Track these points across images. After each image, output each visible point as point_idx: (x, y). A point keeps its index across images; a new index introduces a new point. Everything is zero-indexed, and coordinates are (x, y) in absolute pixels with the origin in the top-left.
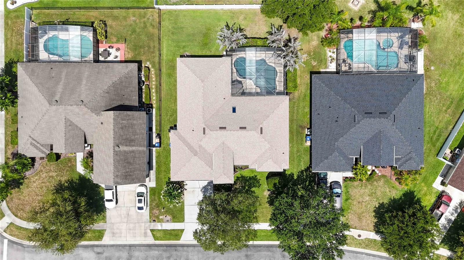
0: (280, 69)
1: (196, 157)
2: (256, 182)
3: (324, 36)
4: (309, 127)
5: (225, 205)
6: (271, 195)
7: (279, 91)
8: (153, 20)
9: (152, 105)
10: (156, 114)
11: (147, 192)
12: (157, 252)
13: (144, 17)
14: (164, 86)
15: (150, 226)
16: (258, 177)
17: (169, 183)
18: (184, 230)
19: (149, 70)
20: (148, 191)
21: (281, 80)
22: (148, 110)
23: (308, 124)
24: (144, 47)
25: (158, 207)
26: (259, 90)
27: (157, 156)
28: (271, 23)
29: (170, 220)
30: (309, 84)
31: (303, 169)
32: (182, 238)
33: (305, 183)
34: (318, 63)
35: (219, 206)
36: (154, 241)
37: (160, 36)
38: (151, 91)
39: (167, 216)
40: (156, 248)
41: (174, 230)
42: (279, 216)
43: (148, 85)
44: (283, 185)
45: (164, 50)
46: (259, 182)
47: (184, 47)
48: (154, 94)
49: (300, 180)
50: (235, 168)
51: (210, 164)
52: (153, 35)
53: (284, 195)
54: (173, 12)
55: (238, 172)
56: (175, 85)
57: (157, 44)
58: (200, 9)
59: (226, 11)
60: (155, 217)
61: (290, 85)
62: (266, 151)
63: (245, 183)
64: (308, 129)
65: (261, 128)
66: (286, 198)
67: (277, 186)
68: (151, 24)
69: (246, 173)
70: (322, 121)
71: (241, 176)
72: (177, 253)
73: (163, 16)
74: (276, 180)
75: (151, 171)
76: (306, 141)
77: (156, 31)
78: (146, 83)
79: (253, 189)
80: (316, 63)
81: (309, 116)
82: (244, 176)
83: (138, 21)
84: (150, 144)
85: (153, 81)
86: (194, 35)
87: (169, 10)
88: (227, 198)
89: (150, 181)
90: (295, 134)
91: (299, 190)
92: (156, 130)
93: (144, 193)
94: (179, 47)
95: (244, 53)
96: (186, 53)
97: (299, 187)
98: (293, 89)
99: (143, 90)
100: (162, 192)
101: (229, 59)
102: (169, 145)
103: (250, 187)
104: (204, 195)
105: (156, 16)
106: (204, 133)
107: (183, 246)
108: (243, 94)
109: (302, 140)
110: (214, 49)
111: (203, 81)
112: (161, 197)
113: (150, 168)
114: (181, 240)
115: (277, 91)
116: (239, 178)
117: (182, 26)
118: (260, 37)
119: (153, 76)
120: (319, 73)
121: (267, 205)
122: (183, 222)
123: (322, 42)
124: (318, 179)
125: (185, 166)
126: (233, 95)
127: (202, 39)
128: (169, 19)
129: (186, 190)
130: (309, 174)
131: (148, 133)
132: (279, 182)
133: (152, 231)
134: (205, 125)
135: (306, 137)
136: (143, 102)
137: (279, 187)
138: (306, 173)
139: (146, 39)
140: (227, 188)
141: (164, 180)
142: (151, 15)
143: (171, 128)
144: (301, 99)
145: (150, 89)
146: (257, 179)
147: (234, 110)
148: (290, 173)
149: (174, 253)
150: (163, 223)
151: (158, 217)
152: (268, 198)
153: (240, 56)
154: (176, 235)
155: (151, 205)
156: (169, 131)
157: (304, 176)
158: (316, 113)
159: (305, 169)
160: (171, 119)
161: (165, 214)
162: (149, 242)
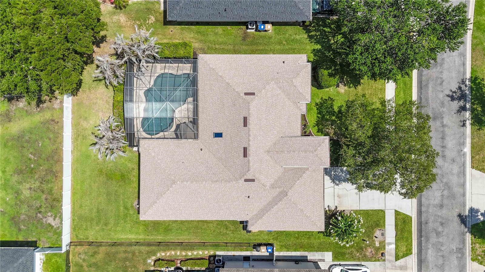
0: (159, 69)
1: (289, 194)
2: (325, 105)
3: (113, 6)
4: (244, 27)
5: (364, 150)
6: (344, 83)
7: (192, 70)
8: (85, 253)
9: (210, 257)
10: (224, 250)
11: (340, 265)
12: (430, 251)
13: (82, 266)
14: (184, 238)
15: (390, 261)
16: (318, 101)
17: (326, 233)
18: (396, 211)
19: (159, 260)
20: (338, 263)
21: (175, 66)
22: (217, 262)
23: (240, 29)
24: (126, 266)
25: (362, 248)
26: (190, 99)
27: (286, 249)
28: (93, 81)
29: (381, 232)
30: (182, 26)
31: (306, 36)
32: (409, 214)
33: (327, 33)
34: (152, 14)
35: (366, 159)
36: (413, 256)
37: (109, 243)
38: (191, 257)
39: (375, 235)
40: (423, 253)
41: (396, 226)
42: (384, 66)
43: (181, 262)
44: (331, 63)
45: (130, 237)
46: (326, 100)
47: (126, 208)
48: (195, 253)
49: (322, 39)
50: (305, 133)
51: (299, 172)
52: (107, 254)
53: (350, 58)
54: (75, 223)
55: (310, 131)
56: (182, 222)
57: (122, 249)
58: (72, 184)
59: (75, 147)
60: (376, 254)
61: (182, 52)
62: (280, 88)
63: (327, 120)
64: (247, 28)
65: (246, 94)
66: (355, 54)
67: (333, 72)
68: (92, 256)
69: (312, 119)
70: (236, 5)
71: (316, 127)
72: (431, 221)
73: (80, 239)
74: (324, 73)
75: (309, 258)
76: (266, 31)
77: (102, 249)
78: (179, 265)
79: (336, 109)
80: (152, 17)
81: (229, 26)
82: (317, 122)
84: (269, 259)
85: (176, 254)
86: (108, 194)
87: (72, 230)
88: (352, 147)
89: (324, 260)
90: (254, 47)
91: (337, 41)
92: (248, 251)
93: (342, 270)
94: (126, 216)
95: (135, 120)
96: (134, 205)
97: (332, 42)
98: (188, 48)
99: (189, 268)
100: (342, 245)
101: (142, 142)
102: (270, 232)
103: (333, 113)
104: (344, 181)
105: (80, 249)
106: (253, 180)
107: (420, 213)
108: (195, 122)
109: (265, 37)
110: (129, 165)
111: (174, 182)
112: (348, 246)
113: (304, 260)
114: (410, 215)
115: (192, 72)
116: (319, 129)
117: (95, 210)
118: (112, 98)
119: (168, 254)
120: (165, 12)
121: (359, 88)
122: (384, 212)
123: (121, 9)
124: (322, 14)
125: (302, 210)
126: (196, 137)
127: (114, 182)
128: (85, 230)
129: (336, 207)
130: (313, 27)
131: (252, 263)
132: (327, 69)
133: (397, 258)
134: (241, 178)
135: (259, 31)
136: (206, 269)
137: (335, 70)
138: (312, 31)
139: (113, 263)
140: (335, 146)
141: (322, 240)
142: (78, 256)
143: (245, 228)
144: (203, 38)
145: (188, 260)
146: (321, 103)
147: (218, 135)
148: (312, 55)
149: (431, 225)
150: (386, 242)
151: (377, 249)
152: (350, 87)
153: (139, 126)
154: (404, 222)
155: (359, 260)
156: (250, 232)
157: (316, 35)
158: (224, 14)
159: (306, 32)
160: (232, 228)
161: (372, 238)
162: (414, 263)
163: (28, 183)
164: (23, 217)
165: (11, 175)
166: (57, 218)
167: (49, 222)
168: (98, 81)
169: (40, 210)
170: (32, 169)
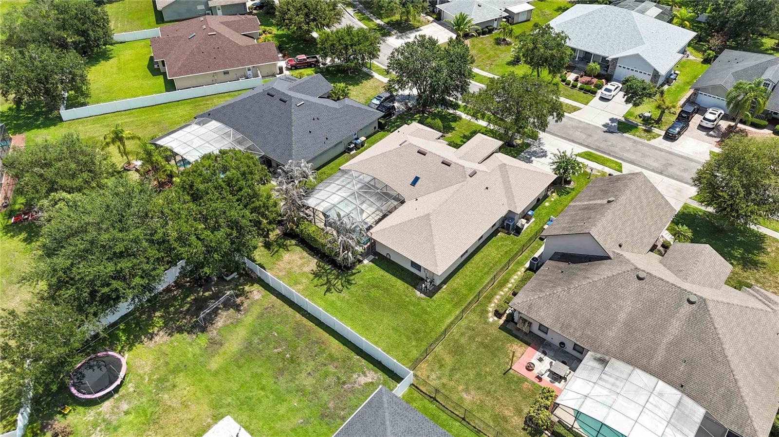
1: (505, 162)
8: (432, 370)
12: (627, 155)
13: (444, 384)
18: (575, 155)
19: (496, 311)
24: (480, 342)
36: (624, 163)
40: (624, 159)
41: (589, 160)
43: (513, 295)
45: (449, 321)
57: (456, 335)
65: (401, 144)
68: (441, 366)
70: (331, 132)
72: (598, 145)
83: (461, 388)
85: (501, 296)
94: (423, 310)
96: (418, 295)
105: (422, 374)
106: (475, 172)
111: (428, 216)
114: (585, 150)
117: (392, 332)
119: (496, 302)
125: (527, 169)
134: (466, 177)
139: (467, 352)
142: (430, 380)
149: (602, 146)
150: (600, 169)
151: (604, 175)
154: (588, 155)
158: (328, 142)
160: (509, 242)
162: (632, 166)
163: (301, 373)
164: (331, 405)
165: (275, 383)
166: (367, 372)
167: (362, 383)
168: (276, 254)
169: (341, 381)
170: (292, 358)
